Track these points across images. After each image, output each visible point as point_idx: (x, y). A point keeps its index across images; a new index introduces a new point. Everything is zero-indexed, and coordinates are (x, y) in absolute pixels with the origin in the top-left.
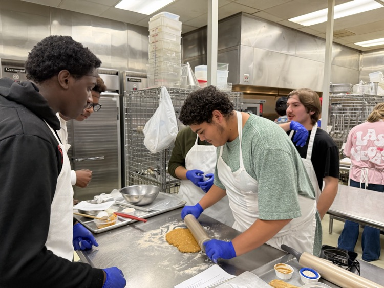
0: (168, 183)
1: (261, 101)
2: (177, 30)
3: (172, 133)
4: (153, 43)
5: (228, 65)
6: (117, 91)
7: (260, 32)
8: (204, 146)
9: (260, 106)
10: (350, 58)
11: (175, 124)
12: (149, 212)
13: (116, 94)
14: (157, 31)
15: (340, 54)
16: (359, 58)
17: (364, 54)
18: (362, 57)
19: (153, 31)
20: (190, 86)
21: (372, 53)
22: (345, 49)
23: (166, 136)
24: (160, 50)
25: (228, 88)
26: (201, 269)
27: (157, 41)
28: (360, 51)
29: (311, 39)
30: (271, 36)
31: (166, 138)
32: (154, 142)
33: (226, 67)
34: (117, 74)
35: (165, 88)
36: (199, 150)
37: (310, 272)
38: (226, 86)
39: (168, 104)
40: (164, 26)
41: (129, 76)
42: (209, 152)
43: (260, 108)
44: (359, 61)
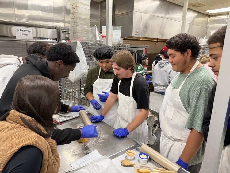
0: (82, 98)
1: (146, 46)
2: (87, 5)
3: (83, 70)
4: (73, 13)
5: (121, 27)
6: (56, 39)
7: (146, 3)
8: (103, 79)
9: (145, 49)
10: (202, 19)
11: (86, 65)
12: (67, 117)
13: (56, 41)
14: (75, 6)
15: (197, 17)
16: (208, 20)
17: (211, 18)
18: (209, 19)
19: (73, 5)
20: (97, 40)
21: (215, 17)
22: (199, 14)
23: (80, 72)
24: (76, 18)
25: (121, 41)
26: (88, 152)
27: (75, 12)
28: (209, 16)
29: (179, 8)
30: (153, 6)
31: (80, 73)
32: (73, 75)
33: (120, 28)
34: (56, 29)
35: (79, 42)
36: (100, 82)
37: (144, 155)
38: (120, 40)
39: (81, 52)
40: (79, 3)
41: (63, 30)
42: (106, 83)
43: (145, 50)
44: (207, 22)
